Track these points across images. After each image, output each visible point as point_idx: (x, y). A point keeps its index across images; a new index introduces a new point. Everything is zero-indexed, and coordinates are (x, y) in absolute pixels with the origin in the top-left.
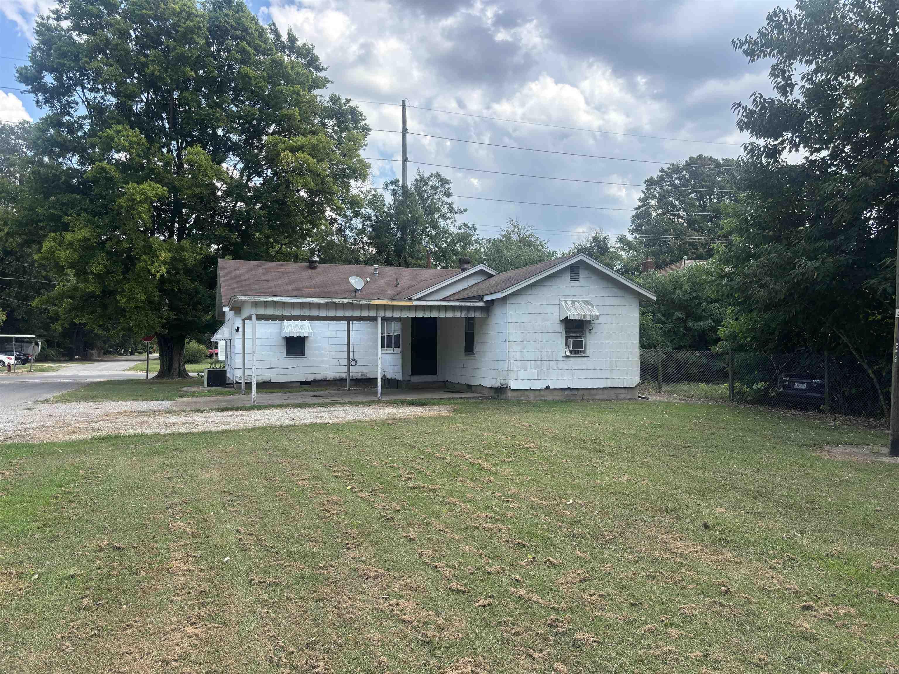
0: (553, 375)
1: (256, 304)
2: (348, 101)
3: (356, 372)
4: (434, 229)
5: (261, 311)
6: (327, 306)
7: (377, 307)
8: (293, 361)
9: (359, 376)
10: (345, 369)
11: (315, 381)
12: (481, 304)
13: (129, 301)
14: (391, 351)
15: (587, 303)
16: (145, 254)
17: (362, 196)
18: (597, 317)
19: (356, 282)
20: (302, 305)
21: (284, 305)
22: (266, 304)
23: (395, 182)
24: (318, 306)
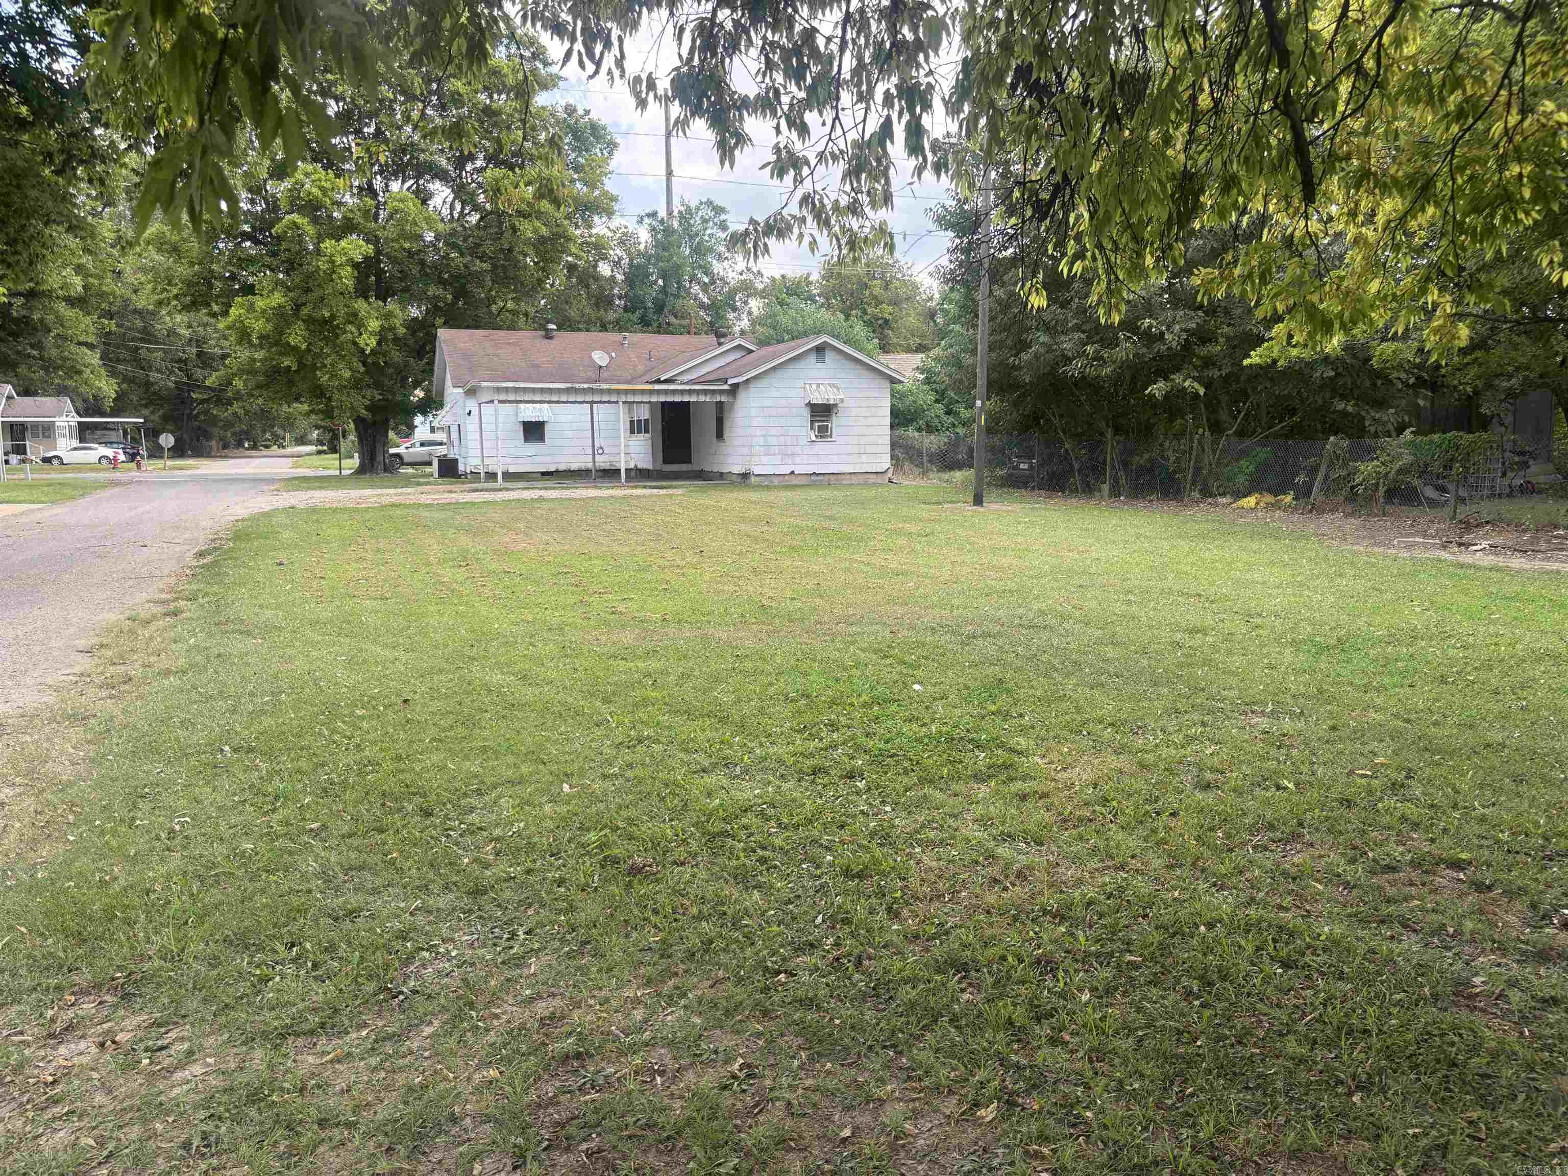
0: (798, 460)
1: (498, 390)
2: (587, 112)
3: (603, 461)
4: (706, 274)
5: (503, 397)
6: (568, 391)
7: (618, 392)
8: (533, 448)
9: (607, 466)
10: (590, 458)
11: (557, 471)
12: (726, 387)
13: (330, 379)
14: (642, 436)
15: (832, 386)
16: (351, 323)
17: (610, 234)
18: (842, 400)
19: (600, 358)
20: (542, 390)
21: (525, 390)
22: (507, 389)
23: (653, 215)
24: (559, 391)
